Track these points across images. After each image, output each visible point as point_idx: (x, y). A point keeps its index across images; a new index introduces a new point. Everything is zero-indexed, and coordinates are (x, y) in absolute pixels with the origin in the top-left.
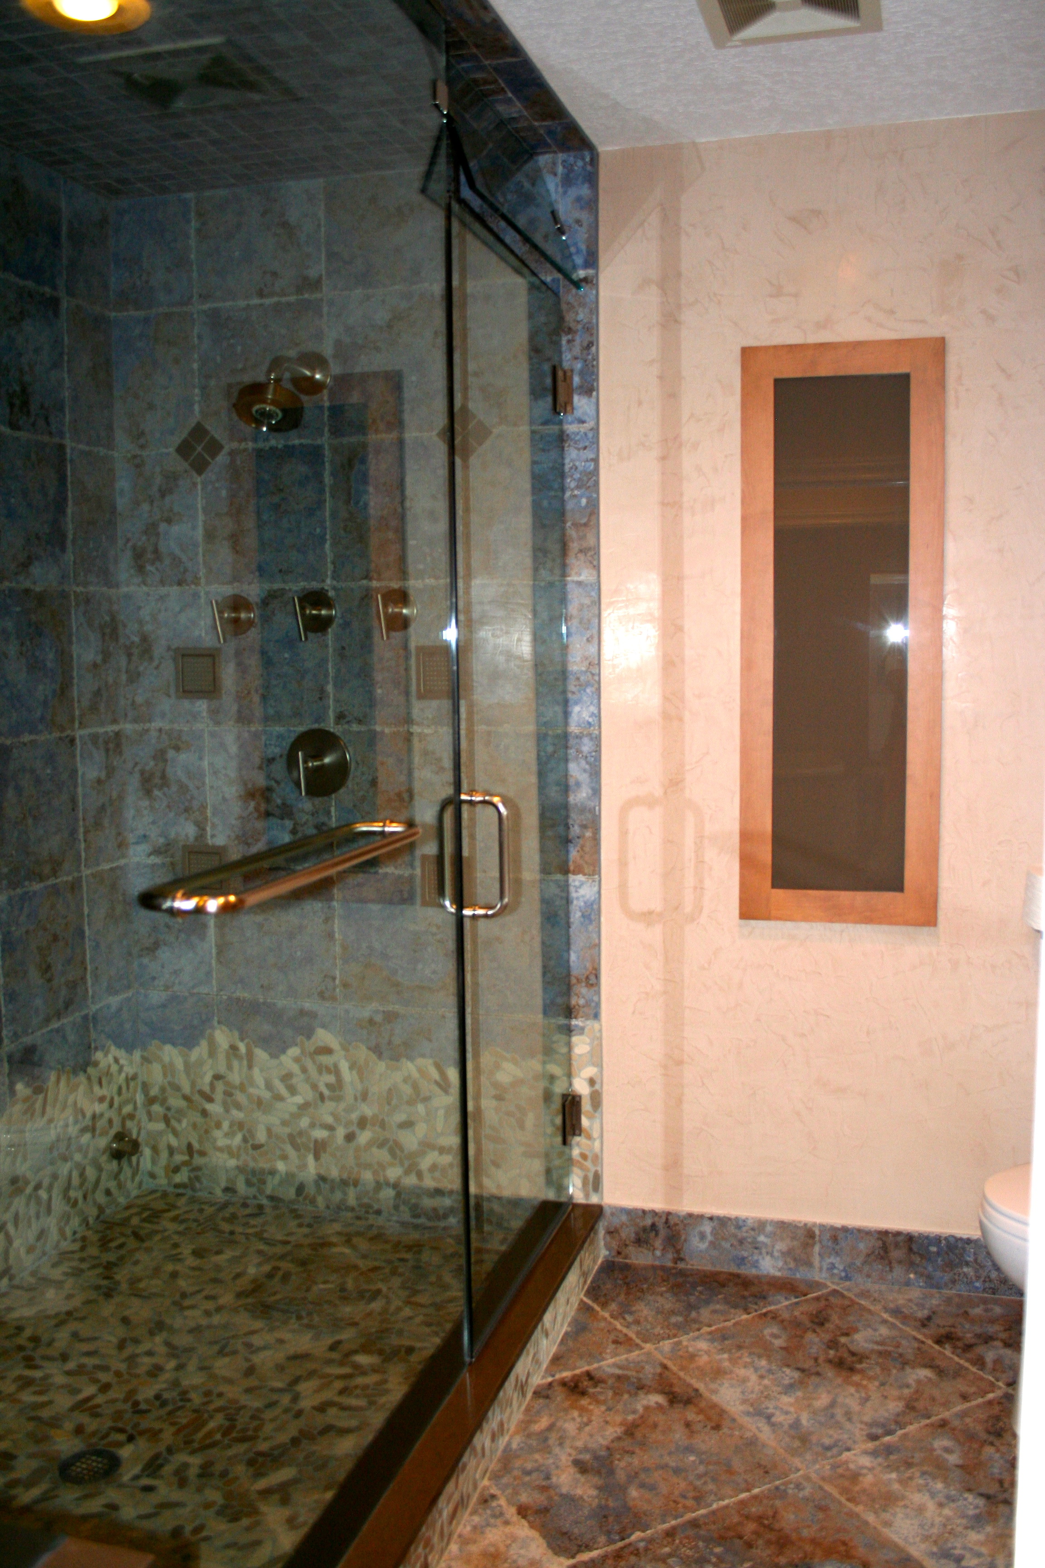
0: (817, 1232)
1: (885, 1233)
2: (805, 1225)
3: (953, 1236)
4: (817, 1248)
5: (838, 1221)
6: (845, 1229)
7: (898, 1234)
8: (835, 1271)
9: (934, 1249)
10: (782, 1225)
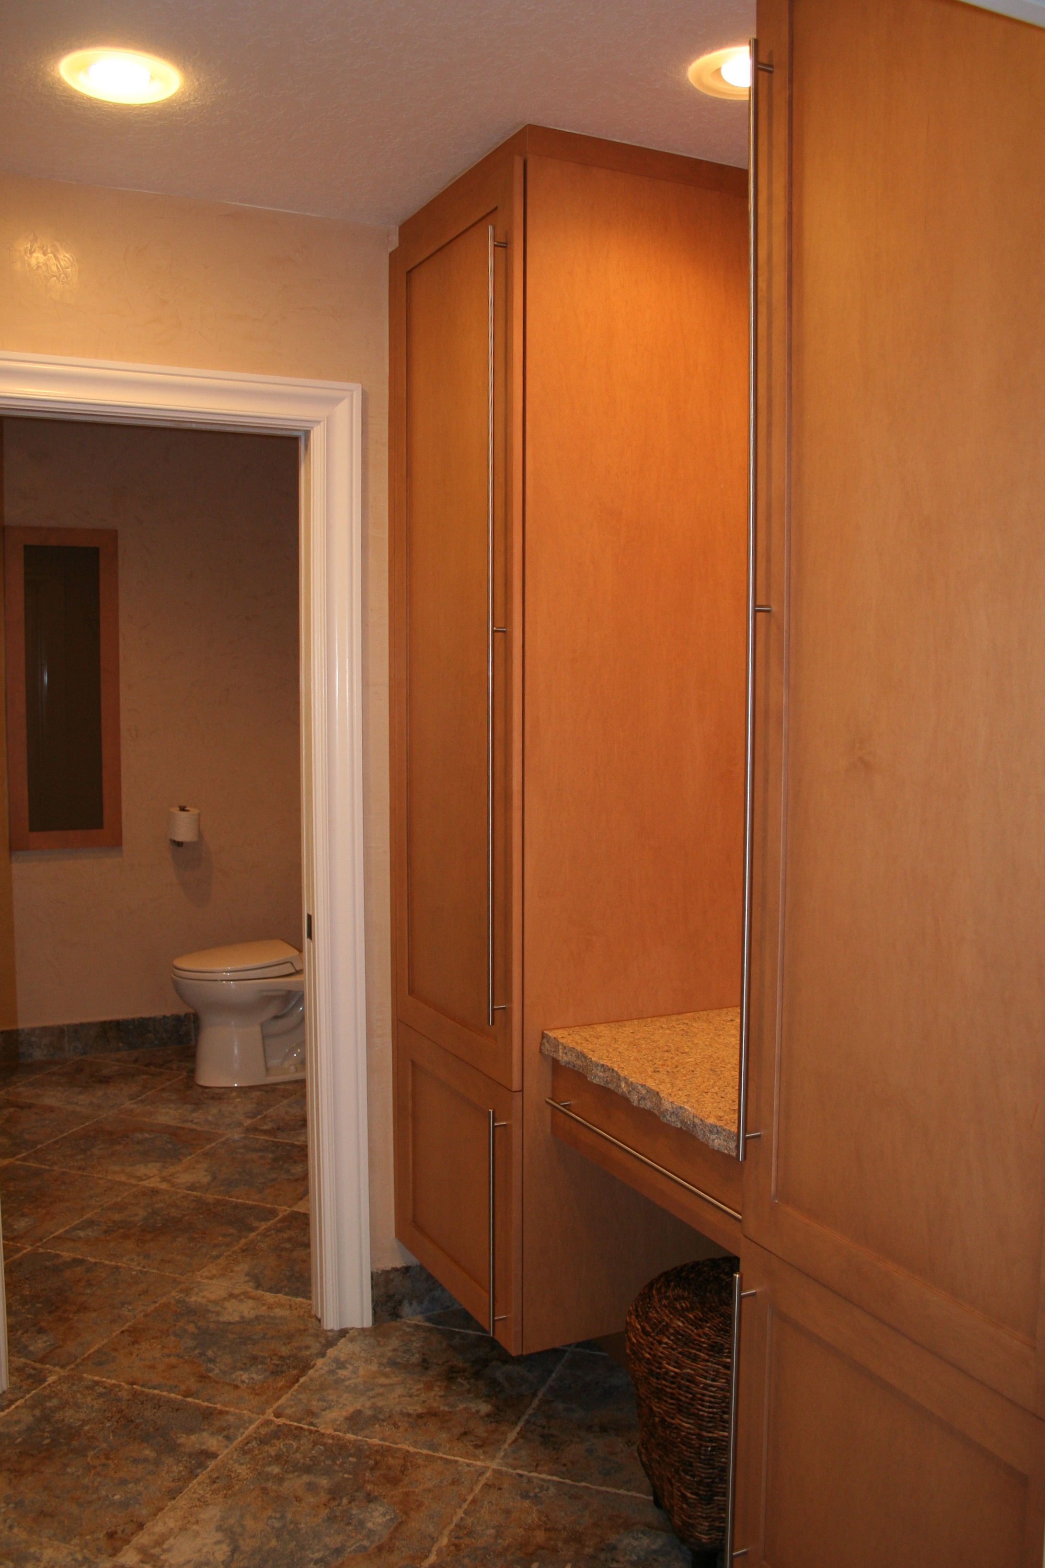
0: (66, 1029)
1: (103, 1023)
2: (59, 1026)
3: (142, 1018)
4: (66, 1039)
5: (77, 1020)
6: (82, 1025)
7: (111, 1022)
8: (78, 1050)
9: (131, 1027)
10: (45, 1029)
